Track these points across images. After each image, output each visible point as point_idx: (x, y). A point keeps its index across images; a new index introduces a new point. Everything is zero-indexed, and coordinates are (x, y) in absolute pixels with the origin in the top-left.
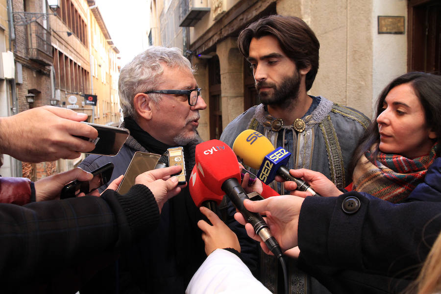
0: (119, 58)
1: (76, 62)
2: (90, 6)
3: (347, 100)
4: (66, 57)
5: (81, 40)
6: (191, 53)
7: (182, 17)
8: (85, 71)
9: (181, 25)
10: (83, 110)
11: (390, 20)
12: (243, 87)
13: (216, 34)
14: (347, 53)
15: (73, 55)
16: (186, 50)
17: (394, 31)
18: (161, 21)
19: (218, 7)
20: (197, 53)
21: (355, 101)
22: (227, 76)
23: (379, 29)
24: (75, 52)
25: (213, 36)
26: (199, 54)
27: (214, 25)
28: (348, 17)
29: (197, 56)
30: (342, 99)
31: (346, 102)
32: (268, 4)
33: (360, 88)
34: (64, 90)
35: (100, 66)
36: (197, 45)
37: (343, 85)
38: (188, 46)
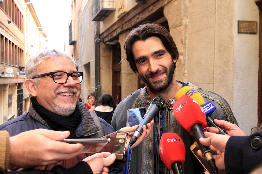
0: (47, 41)
1: (14, 42)
2: (26, 2)
3: (214, 81)
4: (6, 39)
5: (18, 27)
6: (100, 40)
7: (95, 14)
8: (21, 49)
9: (94, 20)
10: (18, 78)
11: (247, 24)
13: (119, 27)
14: (214, 46)
15: (12, 37)
16: (96, 39)
17: (249, 32)
18: (79, 17)
19: (121, 8)
20: (105, 41)
21: (220, 81)
23: (238, 30)
24: (14, 36)
25: (117, 29)
26: (106, 42)
27: (118, 21)
28: (216, 20)
29: (104, 43)
30: (211, 80)
31: (213, 82)
32: (158, 8)
33: (224, 72)
34: (4, 63)
35: (32, 46)
36: (105, 35)
37: (211, 69)
38: (98, 35)
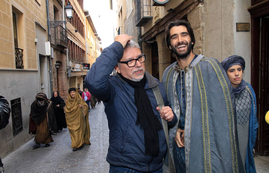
0: (101, 43)
1: (79, 46)
2: (85, 15)
4: (74, 43)
5: (81, 34)
6: (142, 40)
8: (84, 51)
10: (83, 72)
11: (242, 25)
12: (170, 58)
13: (156, 30)
14: (222, 41)
16: (139, 39)
17: (244, 30)
18: (125, 23)
19: (157, 16)
20: (145, 41)
22: (161, 52)
23: (237, 29)
24: (78, 41)
25: (154, 31)
26: (147, 41)
27: (155, 25)
28: (222, 23)
32: (183, 16)
34: (73, 61)
35: (91, 48)
36: (146, 36)
38: (140, 36)
